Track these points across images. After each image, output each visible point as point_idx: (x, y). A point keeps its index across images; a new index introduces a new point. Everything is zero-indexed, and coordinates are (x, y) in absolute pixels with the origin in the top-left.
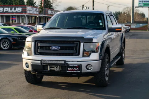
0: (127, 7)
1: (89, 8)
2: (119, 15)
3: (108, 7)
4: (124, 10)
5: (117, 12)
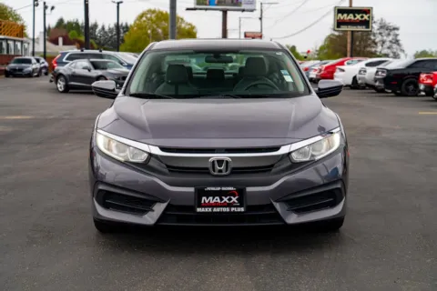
0: (150, 11)
1: (53, 8)
2: (124, 32)
4: (141, 16)
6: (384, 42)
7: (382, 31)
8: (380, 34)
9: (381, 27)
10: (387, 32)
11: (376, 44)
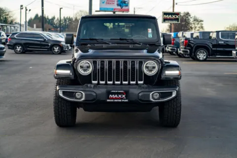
0: (81, 11)
1: (30, 10)
3: (60, 10)
4: (76, 14)
5: (66, 17)
6: (196, 27)
7: (194, 22)
8: (194, 23)
9: (195, 20)
10: (197, 23)
11: (192, 28)
